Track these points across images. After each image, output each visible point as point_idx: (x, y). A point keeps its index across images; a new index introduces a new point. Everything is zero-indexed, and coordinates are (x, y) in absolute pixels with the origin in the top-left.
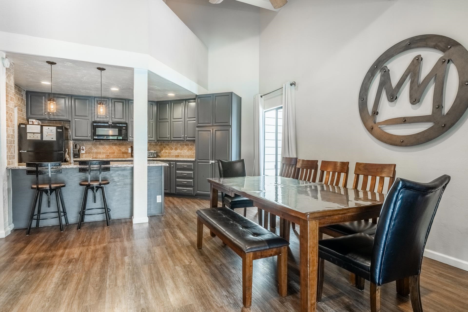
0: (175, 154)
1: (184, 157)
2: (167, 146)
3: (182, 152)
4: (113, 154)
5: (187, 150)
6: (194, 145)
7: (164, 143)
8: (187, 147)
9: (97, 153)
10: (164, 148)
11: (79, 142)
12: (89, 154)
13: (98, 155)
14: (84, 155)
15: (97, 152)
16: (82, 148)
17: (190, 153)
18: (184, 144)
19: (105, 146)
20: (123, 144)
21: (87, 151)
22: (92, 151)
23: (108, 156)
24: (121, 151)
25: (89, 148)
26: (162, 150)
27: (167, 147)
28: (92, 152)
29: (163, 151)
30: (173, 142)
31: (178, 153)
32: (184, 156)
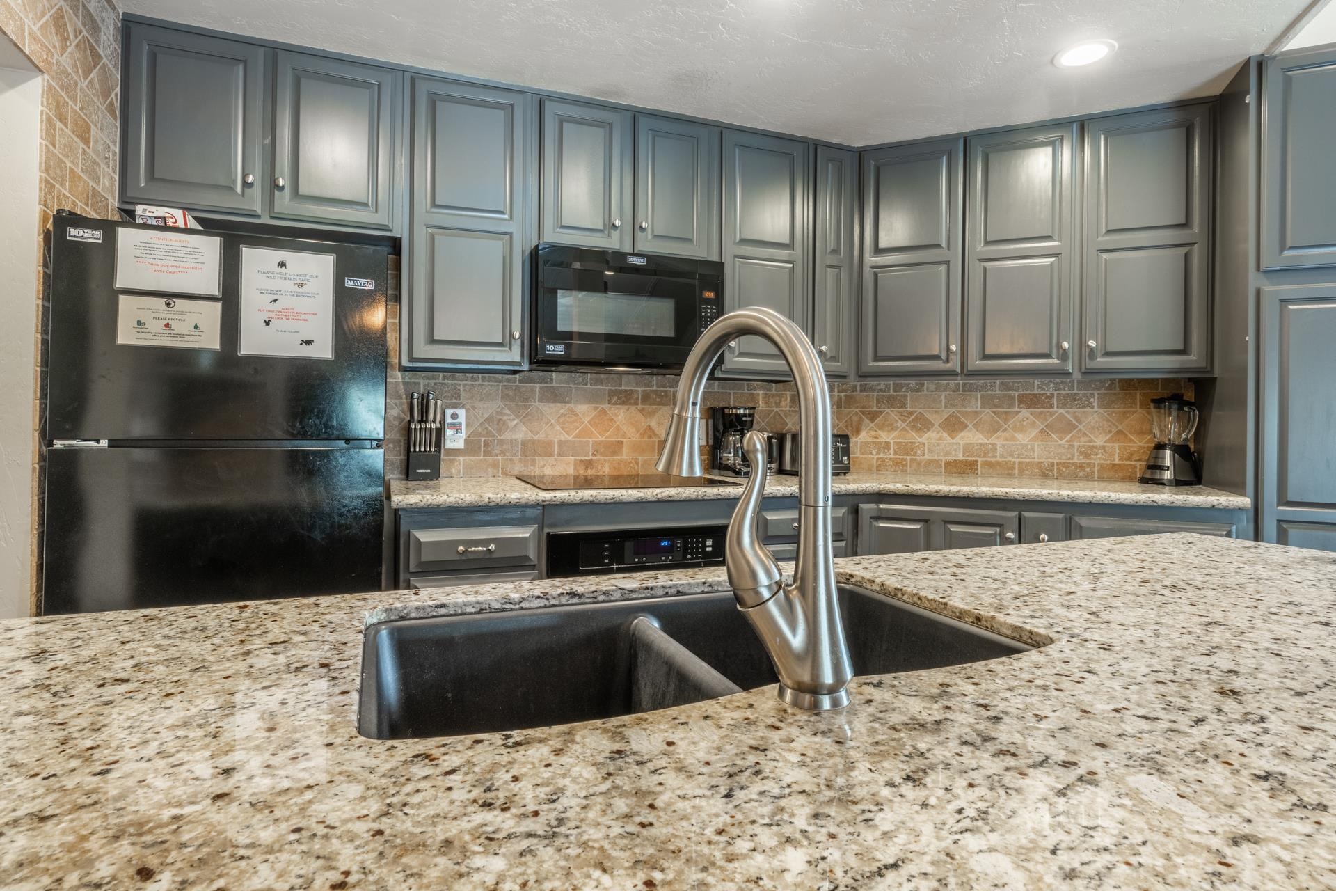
0: (947, 453)
1: (1016, 471)
2: (888, 410)
3: (998, 440)
4: (614, 453)
5: (1033, 433)
6: (1090, 405)
7: (872, 389)
8: (1037, 416)
9: (530, 449)
10: (866, 421)
11: (432, 378)
12: (486, 453)
13: (534, 462)
14: (461, 459)
15: (533, 442)
16: (449, 420)
17: (1063, 450)
18: (1013, 398)
19: (572, 405)
20: (666, 395)
21: (475, 433)
22: (507, 436)
23: (588, 464)
24: (655, 435)
25: (487, 420)
26: (858, 431)
27: (892, 414)
28: (501, 442)
29: (864, 436)
30: (932, 387)
31: (968, 449)
32: (1013, 468)
